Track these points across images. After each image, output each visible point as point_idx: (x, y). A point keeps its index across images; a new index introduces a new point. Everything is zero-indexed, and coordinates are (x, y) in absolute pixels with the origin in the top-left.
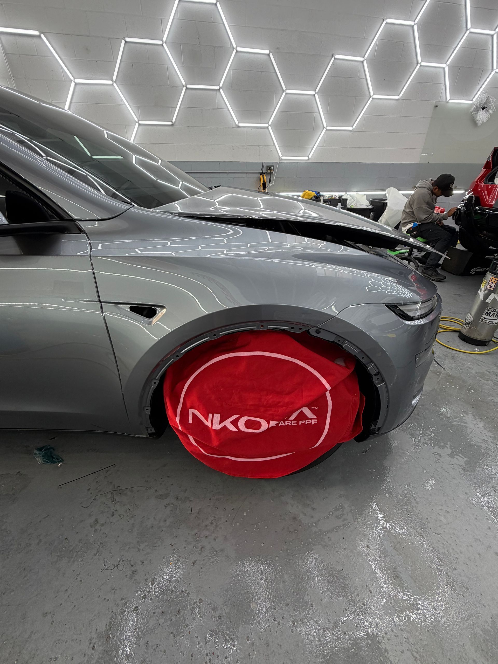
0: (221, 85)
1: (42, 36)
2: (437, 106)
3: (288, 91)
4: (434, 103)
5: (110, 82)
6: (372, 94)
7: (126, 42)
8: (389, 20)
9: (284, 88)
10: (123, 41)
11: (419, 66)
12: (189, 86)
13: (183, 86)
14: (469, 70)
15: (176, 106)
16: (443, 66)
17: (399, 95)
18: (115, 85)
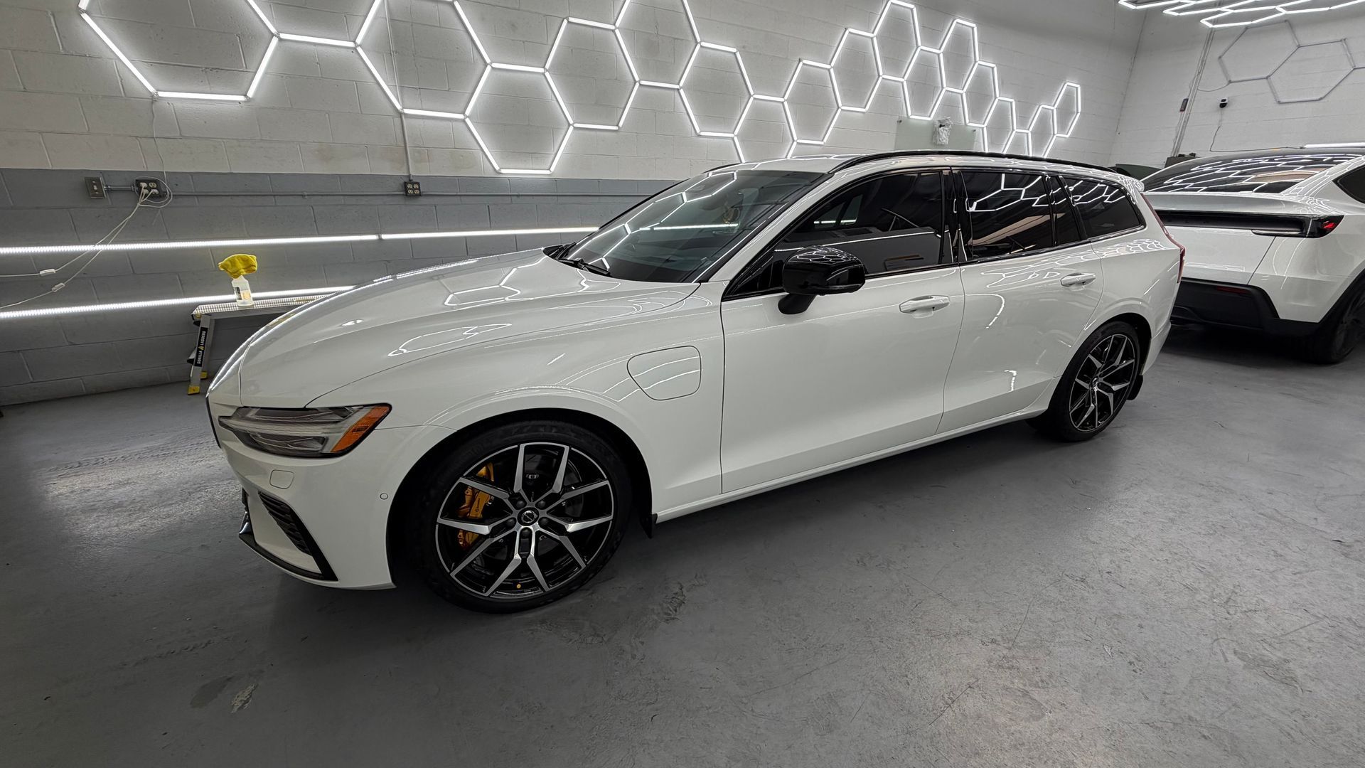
2: (901, 121)
3: (756, 96)
4: (897, 118)
5: (541, 70)
6: (840, 105)
7: (569, 22)
8: (851, 30)
9: (752, 93)
10: (565, 21)
11: (881, 78)
12: (643, 82)
13: (635, 82)
14: (923, 86)
15: (623, 106)
16: (902, 81)
17: (865, 108)
18: (547, 74)
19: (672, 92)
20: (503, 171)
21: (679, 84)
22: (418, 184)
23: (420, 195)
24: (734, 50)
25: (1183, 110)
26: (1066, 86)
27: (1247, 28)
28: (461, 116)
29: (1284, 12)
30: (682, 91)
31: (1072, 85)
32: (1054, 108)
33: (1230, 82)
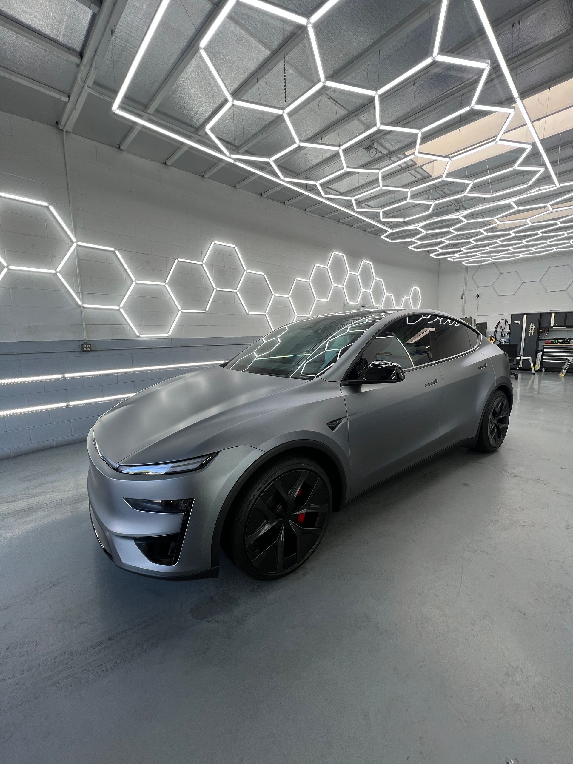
1: (117, 251)
3: (275, 295)
4: (343, 303)
5: (164, 284)
6: (316, 298)
7: (178, 261)
8: (317, 265)
9: (273, 293)
10: (176, 261)
11: (333, 286)
12: (218, 289)
13: (214, 289)
14: (353, 288)
15: (208, 300)
16: (343, 286)
17: (327, 299)
18: (167, 286)
19: (233, 293)
20: (141, 336)
21: (236, 290)
22: (90, 345)
23: (91, 351)
24: (263, 274)
25: (462, 298)
26: (413, 289)
27: (480, 266)
28: (118, 308)
29: (492, 260)
30: (238, 293)
31: (415, 288)
32: (410, 298)
33: (478, 287)
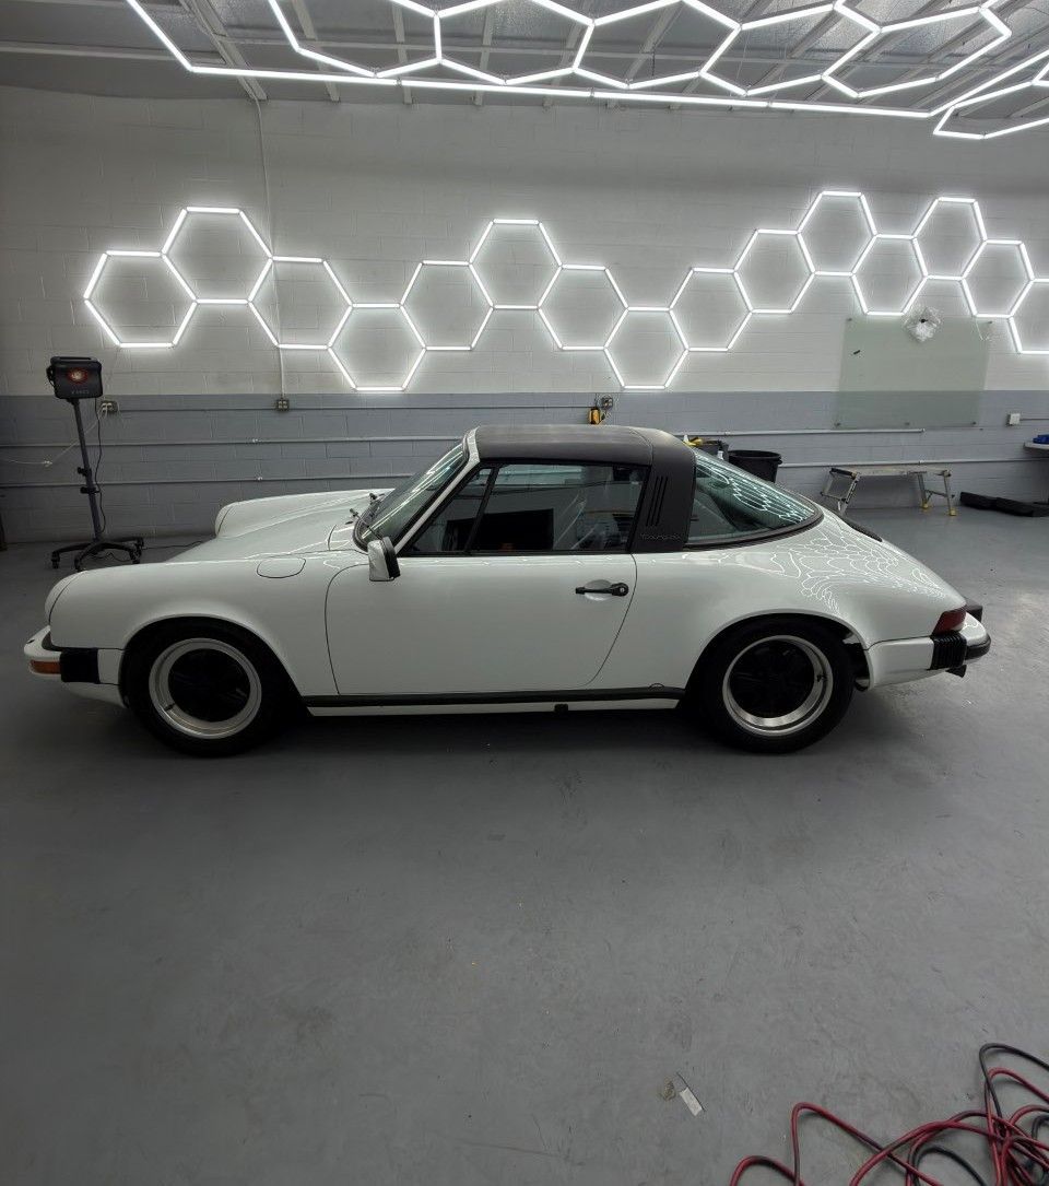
0: (540, 305)
1: (325, 263)
2: (850, 320)
3: (630, 309)
4: (845, 316)
5: (397, 306)
6: (751, 308)
7: (423, 265)
8: (761, 231)
9: (626, 305)
10: (420, 265)
11: (812, 276)
12: (498, 307)
13: (489, 307)
14: (888, 275)
15: (477, 327)
16: (849, 275)
17: (789, 309)
18: (401, 308)
19: (530, 312)
20: (359, 389)
21: (537, 305)
22: (288, 401)
23: (289, 409)
28: (324, 347)
30: (541, 311)
